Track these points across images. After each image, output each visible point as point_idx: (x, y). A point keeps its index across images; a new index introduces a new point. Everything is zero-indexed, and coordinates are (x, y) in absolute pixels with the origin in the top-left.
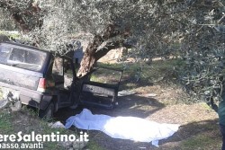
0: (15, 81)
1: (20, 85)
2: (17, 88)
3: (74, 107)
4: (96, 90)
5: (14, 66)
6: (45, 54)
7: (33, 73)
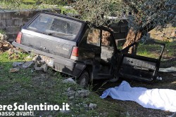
0: (50, 50)
1: (55, 54)
2: (52, 56)
3: (114, 80)
4: (136, 63)
5: (50, 34)
6: (81, 24)
7: (67, 42)
